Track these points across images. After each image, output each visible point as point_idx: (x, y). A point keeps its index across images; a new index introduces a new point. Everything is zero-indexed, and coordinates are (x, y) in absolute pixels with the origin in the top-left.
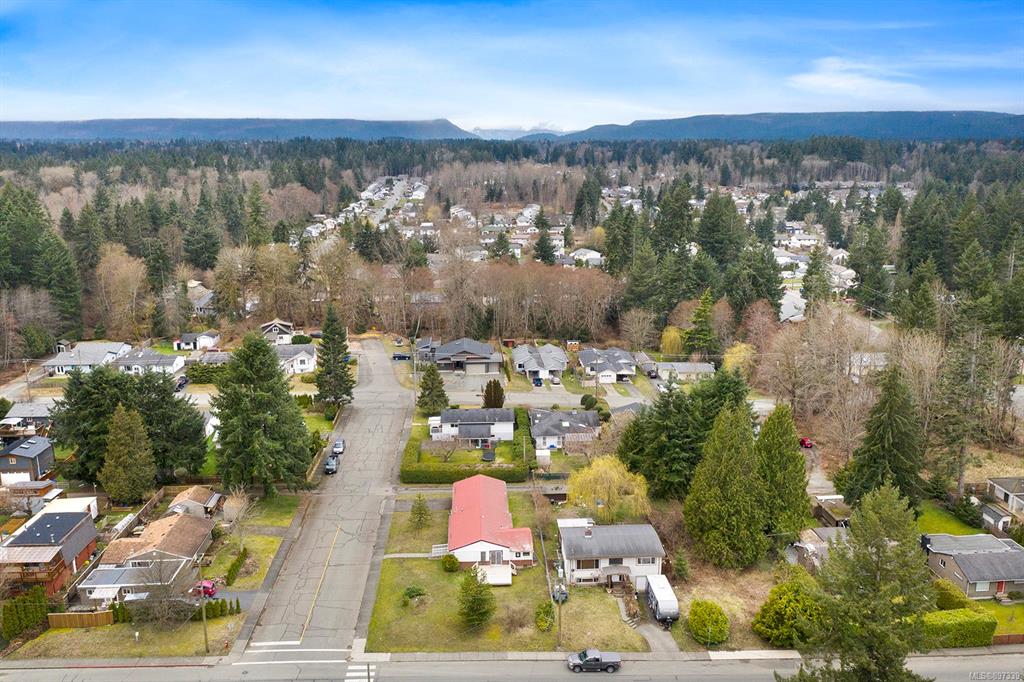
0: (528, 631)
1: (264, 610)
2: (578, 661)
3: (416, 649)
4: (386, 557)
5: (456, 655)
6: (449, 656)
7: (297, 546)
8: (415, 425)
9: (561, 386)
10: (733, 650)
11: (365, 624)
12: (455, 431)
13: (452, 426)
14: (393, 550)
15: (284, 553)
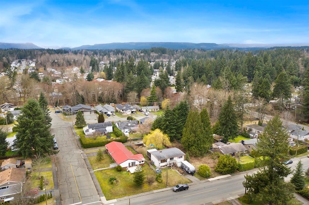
0: (155, 184)
1: (60, 195)
2: (177, 188)
3: (124, 196)
4: (94, 171)
5: (138, 195)
6: (136, 196)
7: (59, 173)
8: (77, 131)
9: (116, 116)
10: (214, 177)
11: (101, 192)
12: (94, 131)
13: (92, 129)
14: (96, 168)
15: (55, 176)
